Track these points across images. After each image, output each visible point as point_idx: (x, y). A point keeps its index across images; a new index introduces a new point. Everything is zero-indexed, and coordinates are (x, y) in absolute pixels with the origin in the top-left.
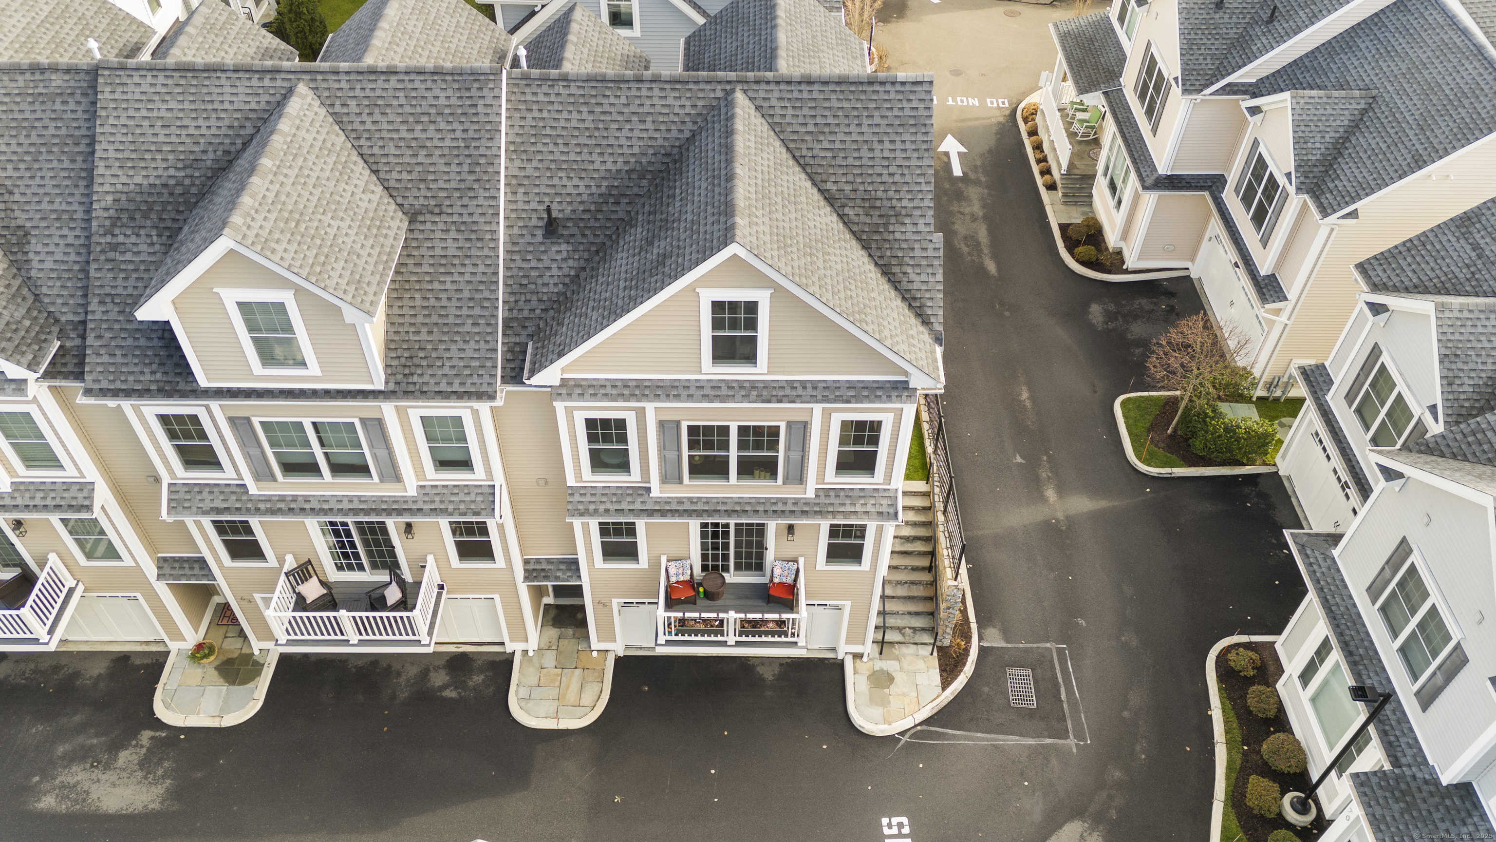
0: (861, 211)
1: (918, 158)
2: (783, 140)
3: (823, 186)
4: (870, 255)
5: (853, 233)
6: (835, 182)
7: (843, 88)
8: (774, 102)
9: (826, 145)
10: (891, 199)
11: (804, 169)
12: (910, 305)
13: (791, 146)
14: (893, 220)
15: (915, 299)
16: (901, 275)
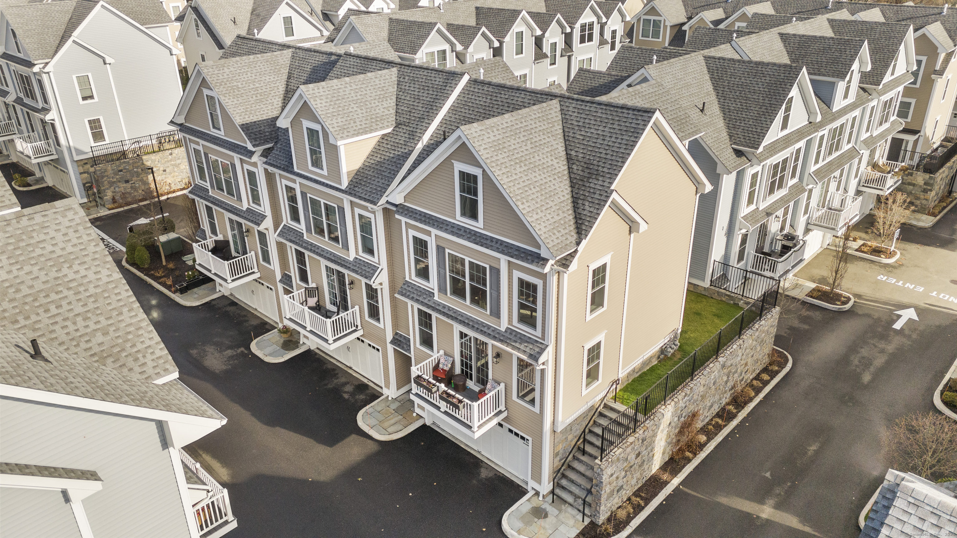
0: (581, 168)
1: (625, 149)
2: (563, 126)
3: (569, 152)
4: (572, 191)
5: (570, 177)
6: (577, 151)
7: (608, 108)
8: (571, 109)
9: (583, 133)
10: (599, 166)
11: (565, 142)
12: (576, 221)
13: (566, 130)
14: (594, 177)
15: (581, 219)
16: (581, 205)
